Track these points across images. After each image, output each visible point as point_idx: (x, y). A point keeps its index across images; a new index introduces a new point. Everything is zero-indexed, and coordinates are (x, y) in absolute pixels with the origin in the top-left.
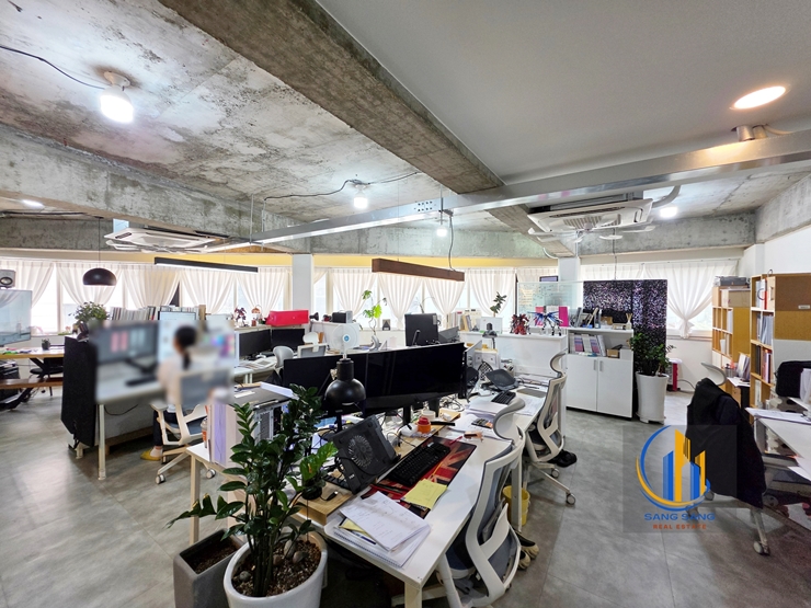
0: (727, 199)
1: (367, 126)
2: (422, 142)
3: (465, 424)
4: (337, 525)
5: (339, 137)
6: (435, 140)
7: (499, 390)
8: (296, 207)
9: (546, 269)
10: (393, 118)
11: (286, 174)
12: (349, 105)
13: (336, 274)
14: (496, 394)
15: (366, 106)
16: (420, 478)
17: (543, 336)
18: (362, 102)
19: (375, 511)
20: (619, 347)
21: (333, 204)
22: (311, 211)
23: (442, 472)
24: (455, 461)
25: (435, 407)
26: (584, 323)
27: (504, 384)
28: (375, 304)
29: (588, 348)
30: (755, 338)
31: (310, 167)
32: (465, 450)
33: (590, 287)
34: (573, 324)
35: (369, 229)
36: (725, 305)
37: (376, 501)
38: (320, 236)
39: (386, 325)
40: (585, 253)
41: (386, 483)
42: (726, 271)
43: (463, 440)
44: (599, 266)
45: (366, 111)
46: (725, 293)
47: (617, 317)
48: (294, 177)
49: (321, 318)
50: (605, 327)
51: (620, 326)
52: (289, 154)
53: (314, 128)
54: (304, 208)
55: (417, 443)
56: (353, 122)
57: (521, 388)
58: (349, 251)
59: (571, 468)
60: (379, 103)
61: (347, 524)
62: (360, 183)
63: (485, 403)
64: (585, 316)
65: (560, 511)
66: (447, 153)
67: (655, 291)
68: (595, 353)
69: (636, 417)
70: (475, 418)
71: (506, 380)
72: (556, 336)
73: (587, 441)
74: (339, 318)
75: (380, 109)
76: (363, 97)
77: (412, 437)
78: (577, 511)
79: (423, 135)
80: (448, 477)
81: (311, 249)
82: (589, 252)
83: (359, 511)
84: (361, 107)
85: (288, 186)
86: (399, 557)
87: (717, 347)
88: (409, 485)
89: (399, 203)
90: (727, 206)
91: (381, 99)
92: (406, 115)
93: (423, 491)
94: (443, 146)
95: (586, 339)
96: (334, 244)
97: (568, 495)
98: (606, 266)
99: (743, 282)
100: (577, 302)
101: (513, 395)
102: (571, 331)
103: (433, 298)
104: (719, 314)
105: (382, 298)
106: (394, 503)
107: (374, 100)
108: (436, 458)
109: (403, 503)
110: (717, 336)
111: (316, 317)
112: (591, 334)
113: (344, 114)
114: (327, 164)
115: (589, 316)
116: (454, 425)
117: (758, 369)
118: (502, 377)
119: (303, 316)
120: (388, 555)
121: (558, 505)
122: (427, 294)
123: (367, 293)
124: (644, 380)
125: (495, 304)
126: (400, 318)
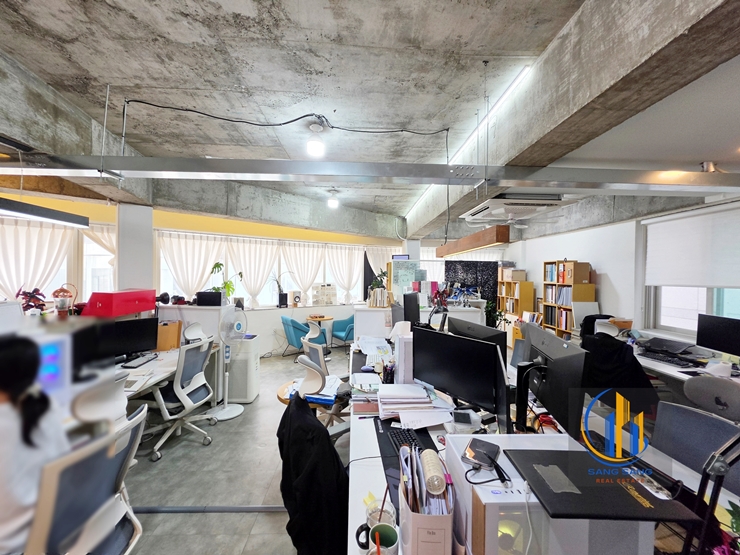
9: (396, 248)
33: (450, 266)
36: (507, 280)
39: (239, 304)
46: (507, 271)
49: (171, 301)
58: (213, 210)
62: (323, 123)
67: (490, 268)
74: (208, 299)
81: (154, 200)
99: (513, 265)
111: (165, 298)
123: (217, 266)
126: (254, 295)
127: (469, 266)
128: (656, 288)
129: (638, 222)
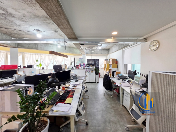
0: (106, 47)
1: (54, 18)
2: (66, 26)
3: (71, 87)
4: (52, 112)
5: (36, 17)
6: (69, 26)
7: (75, 80)
8: (13, 33)
9: (80, 56)
10: (61, 19)
11: (12, 22)
12: (52, 12)
13: (26, 55)
14: (75, 81)
15: (56, 14)
16: (67, 98)
17: (82, 69)
18: (55, 13)
19: (60, 107)
20: (93, 71)
21: (28, 34)
22: (19, 35)
23: (70, 96)
24: (72, 94)
25: (64, 84)
26: (87, 66)
27: (76, 79)
28: (40, 63)
29: (88, 71)
30: (109, 68)
31: (23, 22)
32: (73, 91)
33: (88, 60)
34: (86, 67)
35: (38, 43)
36: (106, 63)
37: (59, 105)
38: (21, 43)
39: (43, 68)
40: (87, 54)
41: (59, 101)
42: (105, 58)
43: (72, 90)
44: (89, 56)
45: (55, 15)
46: (106, 61)
47: (92, 65)
48: (15, 24)
49: (22, 67)
50: (91, 67)
51: (93, 67)
52: (15, 17)
53: (28, 12)
54: (16, 34)
55: (63, 92)
56: (50, 16)
57: (79, 79)
58: (32, 48)
59: (87, 92)
60: (59, 14)
61: (54, 111)
62: (39, 31)
63: (74, 82)
64: (87, 65)
65: (87, 100)
66: (70, 30)
67: (98, 60)
68: (89, 72)
69: (95, 82)
70: (73, 86)
71: (76, 78)
72: (84, 69)
73: (89, 87)
74: (30, 67)
75: (59, 16)
76: (56, 12)
77: (61, 91)
78: (90, 99)
79: (66, 24)
80: (72, 96)
81: (18, 46)
82: (88, 54)
83: (56, 108)
84: (54, 14)
85: (12, 26)
86: (69, 112)
87: (105, 70)
88: (65, 100)
89: (49, 38)
90: (106, 48)
91: (60, 14)
92: (65, 19)
93: (68, 100)
94: (70, 28)
95: (88, 69)
96: (27, 46)
97: (88, 97)
98: (90, 56)
99: (107, 60)
100: (86, 63)
101: (78, 80)
102: (85, 68)
103: (56, 62)
104: (105, 64)
105: (42, 61)
106: (63, 104)
107: (59, 13)
108: (68, 94)
109: (65, 103)
110: (105, 68)
111: (20, 67)
112: (89, 68)
113: (49, 14)
114: (30, 23)
115: (88, 65)
116: (69, 87)
117: (110, 73)
118: (75, 77)
119: (16, 66)
120: (67, 113)
121: (87, 99)
122: (54, 61)
123: (37, 60)
124: (96, 76)
125: (71, 63)
126: (47, 67)
127: (93, 60)
128: (127, 64)
129: (123, 50)
